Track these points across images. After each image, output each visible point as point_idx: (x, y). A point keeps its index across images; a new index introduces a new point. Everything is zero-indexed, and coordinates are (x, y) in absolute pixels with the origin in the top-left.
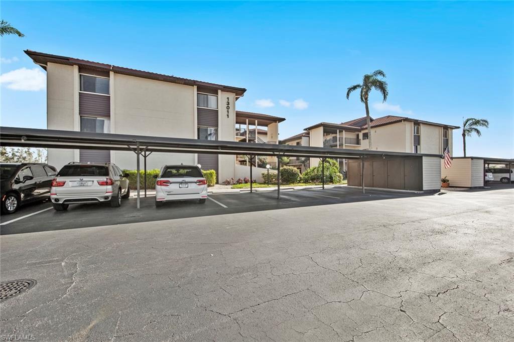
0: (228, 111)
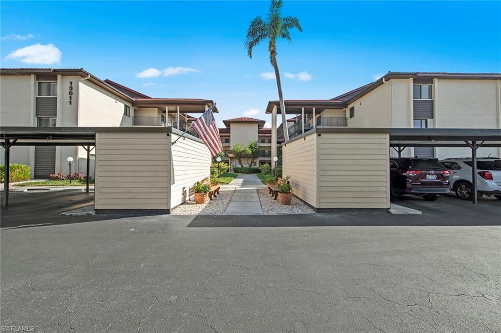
0: (71, 97)
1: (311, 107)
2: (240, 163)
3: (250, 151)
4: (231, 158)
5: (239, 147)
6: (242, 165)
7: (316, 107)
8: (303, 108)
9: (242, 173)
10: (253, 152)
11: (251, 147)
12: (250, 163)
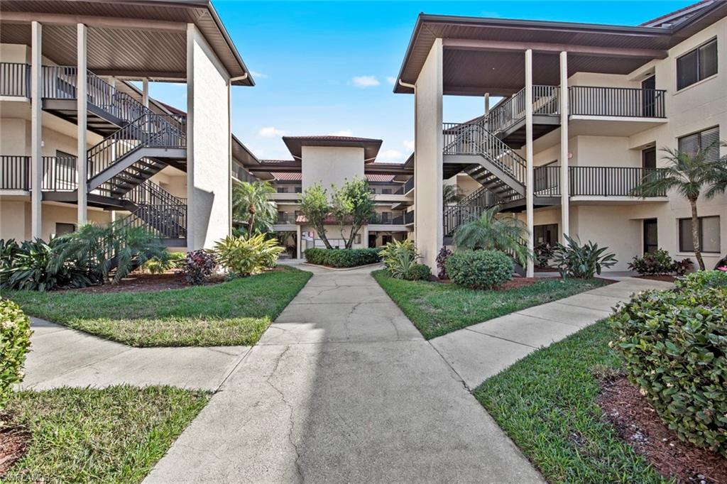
1: (555, 49)
2: (323, 237)
3: (348, 206)
4: (303, 225)
5: (319, 194)
6: (326, 242)
7: (572, 50)
8: (529, 54)
9: (327, 264)
10: (356, 208)
11: (351, 194)
12: (348, 236)
